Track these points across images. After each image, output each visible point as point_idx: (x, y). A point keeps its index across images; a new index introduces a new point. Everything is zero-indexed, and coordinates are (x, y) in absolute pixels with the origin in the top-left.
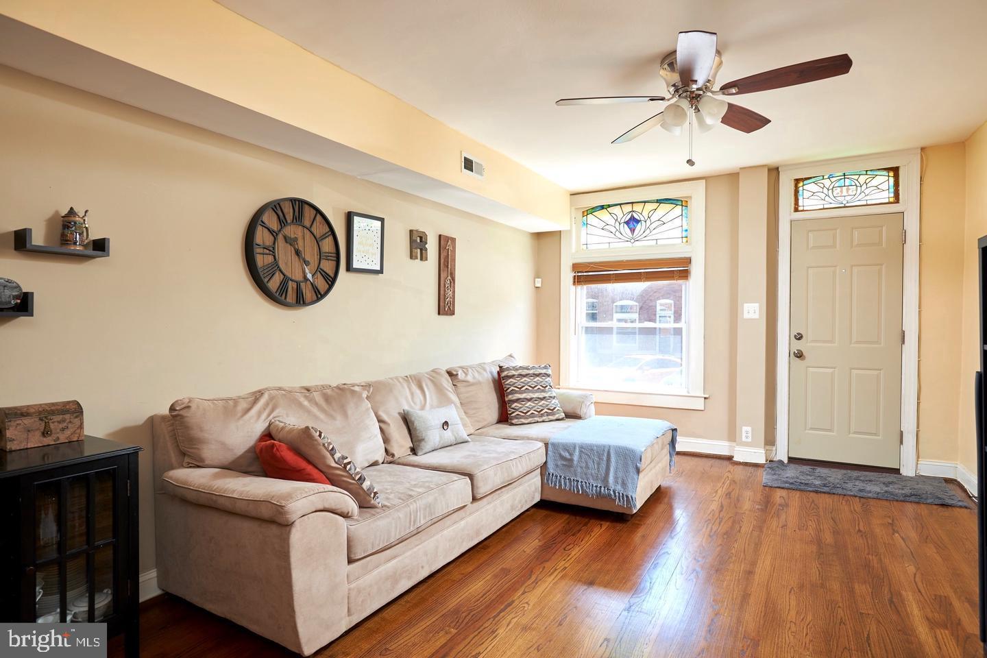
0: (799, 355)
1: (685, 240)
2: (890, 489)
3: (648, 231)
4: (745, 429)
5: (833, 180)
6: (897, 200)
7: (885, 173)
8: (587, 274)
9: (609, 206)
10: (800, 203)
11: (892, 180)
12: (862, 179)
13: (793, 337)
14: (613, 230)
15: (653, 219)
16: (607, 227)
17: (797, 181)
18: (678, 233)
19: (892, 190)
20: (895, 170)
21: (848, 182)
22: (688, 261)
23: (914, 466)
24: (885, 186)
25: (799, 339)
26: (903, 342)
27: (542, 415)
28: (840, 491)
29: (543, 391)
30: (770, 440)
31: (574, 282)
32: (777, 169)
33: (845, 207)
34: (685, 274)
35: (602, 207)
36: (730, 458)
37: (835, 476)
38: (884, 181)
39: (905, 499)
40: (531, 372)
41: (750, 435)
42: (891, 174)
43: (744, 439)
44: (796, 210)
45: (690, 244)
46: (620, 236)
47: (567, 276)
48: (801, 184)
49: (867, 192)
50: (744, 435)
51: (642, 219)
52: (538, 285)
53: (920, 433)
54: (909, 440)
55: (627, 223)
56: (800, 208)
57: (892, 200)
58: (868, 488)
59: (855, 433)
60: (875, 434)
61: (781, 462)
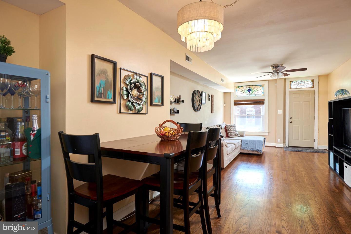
0: (291, 122)
1: (263, 95)
2: (312, 150)
3: (253, 92)
4: (278, 139)
5: (299, 82)
6: (313, 87)
7: (311, 81)
8: (238, 103)
9: (243, 86)
10: (291, 87)
11: (312, 82)
12: (305, 82)
13: (289, 118)
14: (244, 92)
15: (255, 89)
16: (243, 91)
17: (290, 82)
18: (261, 93)
19: (312, 85)
20: (313, 80)
21: (302, 82)
22: (264, 100)
23: (317, 146)
24: (311, 84)
25: (291, 118)
26: (315, 119)
27: (236, 136)
28: (301, 151)
29: (235, 130)
30: (284, 142)
31: (234, 105)
32: (286, 79)
33: (301, 88)
34: (263, 103)
35: (241, 86)
36: (275, 147)
37: (300, 149)
38: (311, 82)
39: (316, 152)
40: (232, 126)
41: (280, 141)
42: (312, 81)
43: (278, 142)
44: (290, 89)
45: (264, 96)
46: (246, 93)
47: (233, 103)
48: (291, 82)
49: (306, 85)
50: (278, 141)
51: (252, 89)
52: (225, 105)
53: (318, 139)
54: (316, 141)
55: (248, 90)
56: (291, 88)
57: (312, 87)
58: (308, 150)
59: (304, 140)
60: (309, 140)
61: (287, 147)
